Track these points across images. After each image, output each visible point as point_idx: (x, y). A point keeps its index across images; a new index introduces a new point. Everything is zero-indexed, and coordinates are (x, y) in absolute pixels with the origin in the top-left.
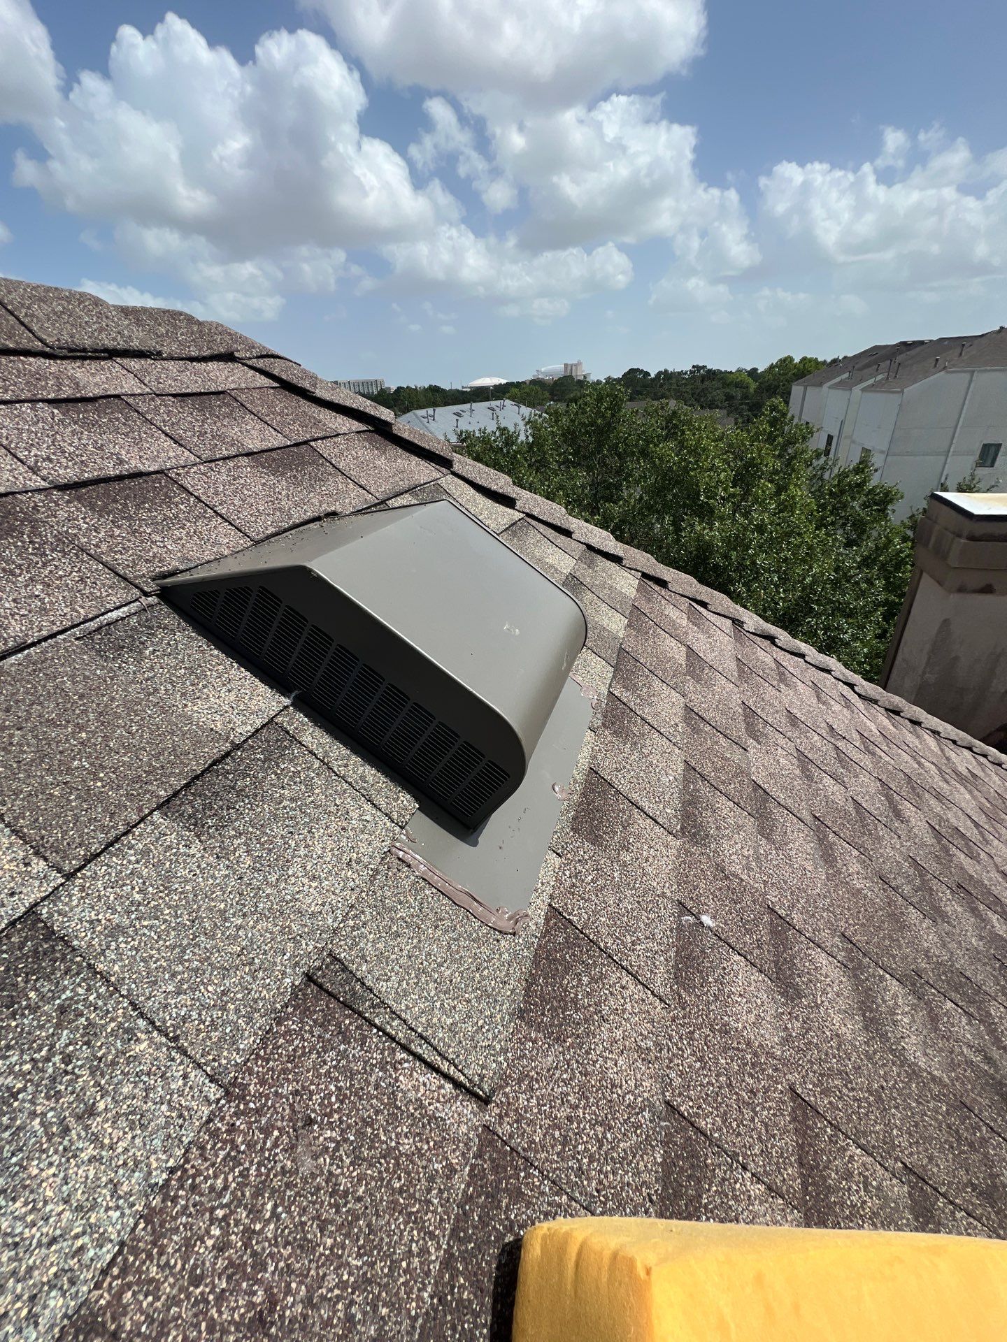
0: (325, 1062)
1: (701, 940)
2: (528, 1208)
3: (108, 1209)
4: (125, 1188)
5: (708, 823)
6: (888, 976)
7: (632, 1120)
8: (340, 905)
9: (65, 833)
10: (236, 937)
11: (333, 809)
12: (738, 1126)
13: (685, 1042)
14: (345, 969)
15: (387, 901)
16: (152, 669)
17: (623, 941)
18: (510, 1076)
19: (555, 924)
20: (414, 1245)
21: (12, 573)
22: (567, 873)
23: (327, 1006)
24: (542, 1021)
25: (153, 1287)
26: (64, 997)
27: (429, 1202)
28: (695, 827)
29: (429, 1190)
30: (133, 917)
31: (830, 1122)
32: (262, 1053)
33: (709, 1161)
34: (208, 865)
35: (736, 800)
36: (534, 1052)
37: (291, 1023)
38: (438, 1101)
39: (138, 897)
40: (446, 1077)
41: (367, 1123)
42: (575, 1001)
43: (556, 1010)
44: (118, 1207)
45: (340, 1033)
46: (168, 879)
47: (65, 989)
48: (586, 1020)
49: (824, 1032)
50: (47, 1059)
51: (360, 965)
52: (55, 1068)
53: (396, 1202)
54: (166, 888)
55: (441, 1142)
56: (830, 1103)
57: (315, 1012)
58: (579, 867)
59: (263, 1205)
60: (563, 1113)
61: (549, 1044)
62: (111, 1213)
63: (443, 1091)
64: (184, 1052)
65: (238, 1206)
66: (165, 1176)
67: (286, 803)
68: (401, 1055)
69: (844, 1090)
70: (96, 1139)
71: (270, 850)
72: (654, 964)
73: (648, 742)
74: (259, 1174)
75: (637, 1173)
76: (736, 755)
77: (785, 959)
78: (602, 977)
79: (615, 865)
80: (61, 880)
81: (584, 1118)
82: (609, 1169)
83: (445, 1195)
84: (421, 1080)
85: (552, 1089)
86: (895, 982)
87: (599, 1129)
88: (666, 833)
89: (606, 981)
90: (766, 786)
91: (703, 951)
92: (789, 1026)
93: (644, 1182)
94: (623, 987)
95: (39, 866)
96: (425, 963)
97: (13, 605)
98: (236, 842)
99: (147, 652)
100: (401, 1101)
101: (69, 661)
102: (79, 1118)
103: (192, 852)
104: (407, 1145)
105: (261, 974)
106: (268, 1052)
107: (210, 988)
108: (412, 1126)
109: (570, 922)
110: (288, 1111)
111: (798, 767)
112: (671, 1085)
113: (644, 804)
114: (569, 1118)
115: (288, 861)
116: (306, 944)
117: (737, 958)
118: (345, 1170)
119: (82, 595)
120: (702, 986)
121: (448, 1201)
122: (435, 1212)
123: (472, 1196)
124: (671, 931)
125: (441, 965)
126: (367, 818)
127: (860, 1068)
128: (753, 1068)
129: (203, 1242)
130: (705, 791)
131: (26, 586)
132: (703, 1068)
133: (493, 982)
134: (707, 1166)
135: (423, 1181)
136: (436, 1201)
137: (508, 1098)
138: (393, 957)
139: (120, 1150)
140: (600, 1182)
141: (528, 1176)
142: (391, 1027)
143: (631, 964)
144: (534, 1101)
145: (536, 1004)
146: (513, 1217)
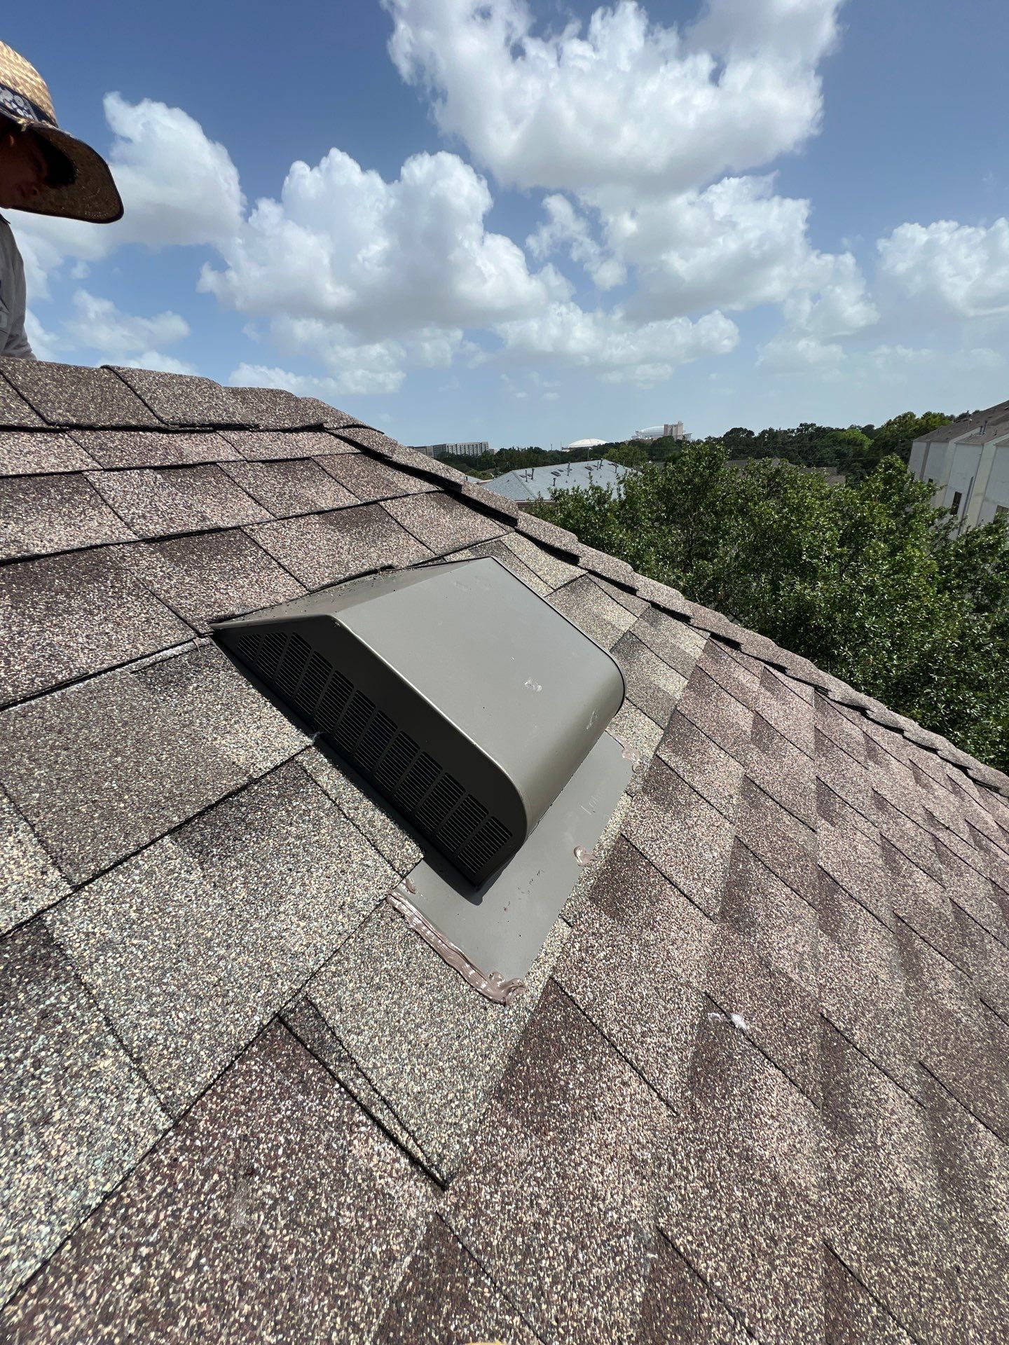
0: (279, 1110)
1: (730, 1043)
2: (472, 1322)
3: (40, 1222)
4: (60, 1204)
5: (757, 908)
6: (981, 1126)
7: (612, 1243)
8: (324, 948)
9: (82, 847)
10: (216, 966)
11: (336, 850)
12: (749, 1279)
13: (692, 1161)
14: (318, 1015)
15: (374, 950)
16: (192, 703)
17: (631, 1030)
18: (475, 1162)
19: (555, 1000)
20: (335, 1334)
21: (91, 613)
22: (577, 945)
23: (293, 1051)
24: (523, 1106)
25: (64, 1315)
26: (48, 1002)
27: (359, 1288)
28: (739, 911)
29: (362, 1275)
30: (125, 934)
31: (876, 1300)
32: (219, 1089)
33: (705, 1315)
34: (204, 892)
35: (795, 887)
36: (507, 1141)
37: (253, 1063)
38: (390, 1175)
39: (134, 915)
40: (404, 1149)
41: (310, 1184)
42: (564, 1090)
43: (540, 1096)
44: (49, 1223)
45: (301, 1082)
46: (165, 901)
47: (52, 994)
48: (574, 1114)
49: (881, 1183)
50: (20, 1061)
51: (334, 1013)
52: (26, 1071)
53: (325, 1281)
54: (161, 910)
55: (385, 1223)
56: (879, 1274)
57: (280, 1055)
58: (592, 941)
59: (189, 1251)
60: (528, 1218)
61: (525, 1134)
62: (42, 1227)
63: (397, 1165)
64: (142, 1074)
65: (162, 1248)
66: (99, 1200)
67: (291, 840)
68: (360, 1117)
69: (902, 1262)
70: (44, 1148)
71: (266, 884)
72: (665, 1062)
73: (694, 813)
74: (190, 1218)
75: (609, 1309)
76: (803, 835)
77: (838, 1083)
78: (601, 1067)
79: (635, 943)
80: (69, 891)
81: (555, 1228)
82: (575, 1296)
83: (379, 1284)
84: (376, 1149)
85: (522, 1187)
86: (990, 1135)
87: (571, 1246)
88: (701, 915)
89: (604, 1073)
90: (836, 875)
91: (730, 1057)
92: (834, 1166)
93: (616, 1323)
94: (624, 1084)
95: (54, 875)
96: (402, 1021)
97: (85, 640)
98: (236, 873)
99: (191, 688)
100: (350, 1167)
101: (122, 692)
102: (35, 1124)
103: (192, 878)
104: (348, 1217)
105: (232, 1008)
106: (225, 1089)
107: (181, 1015)
108: (357, 1197)
109: (572, 1000)
110: (232, 1156)
111: (881, 856)
112: (667, 1210)
113: (680, 880)
114: (536, 1225)
115: (281, 897)
116: (282, 984)
117: (773, 1071)
118: (278, 1232)
119: (145, 634)
120: (724, 1097)
121: (380, 1292)
122: (364, 1301)
123: (410, 1293)
124: (692, 1026)
125: (418, 1026)
126: (369, 863)
127: (927, 1237)
128: (778, 1210)
129: (122, 1278)
130: (758, 872)
131: (100, 624)
132: (712, 1198)
133: (472, 1054)
134: (701, 1320)
135: (358, 1264)
136: (367, 1289)
137: (468, 1187)
138: (370, 1010)
139: (64, 1164)
140: (562, 1310)
141: (478, 1283)
142: (355, 1084)
143: (637, 1059)
144: (498, 1197)
145: (518, 1086)
146: (452, 1328)
